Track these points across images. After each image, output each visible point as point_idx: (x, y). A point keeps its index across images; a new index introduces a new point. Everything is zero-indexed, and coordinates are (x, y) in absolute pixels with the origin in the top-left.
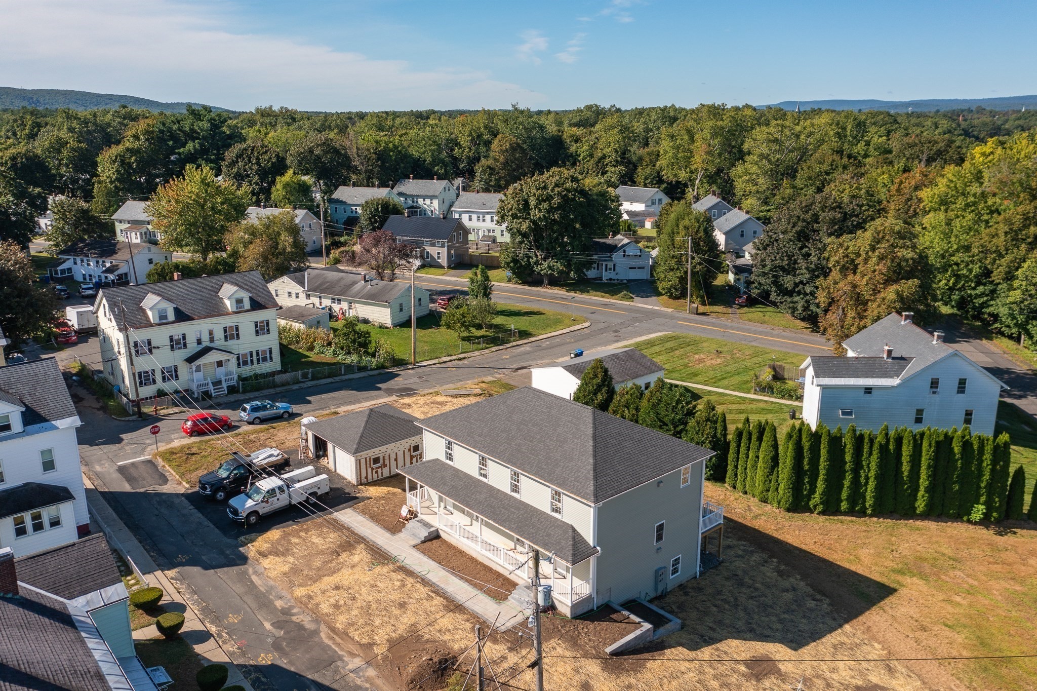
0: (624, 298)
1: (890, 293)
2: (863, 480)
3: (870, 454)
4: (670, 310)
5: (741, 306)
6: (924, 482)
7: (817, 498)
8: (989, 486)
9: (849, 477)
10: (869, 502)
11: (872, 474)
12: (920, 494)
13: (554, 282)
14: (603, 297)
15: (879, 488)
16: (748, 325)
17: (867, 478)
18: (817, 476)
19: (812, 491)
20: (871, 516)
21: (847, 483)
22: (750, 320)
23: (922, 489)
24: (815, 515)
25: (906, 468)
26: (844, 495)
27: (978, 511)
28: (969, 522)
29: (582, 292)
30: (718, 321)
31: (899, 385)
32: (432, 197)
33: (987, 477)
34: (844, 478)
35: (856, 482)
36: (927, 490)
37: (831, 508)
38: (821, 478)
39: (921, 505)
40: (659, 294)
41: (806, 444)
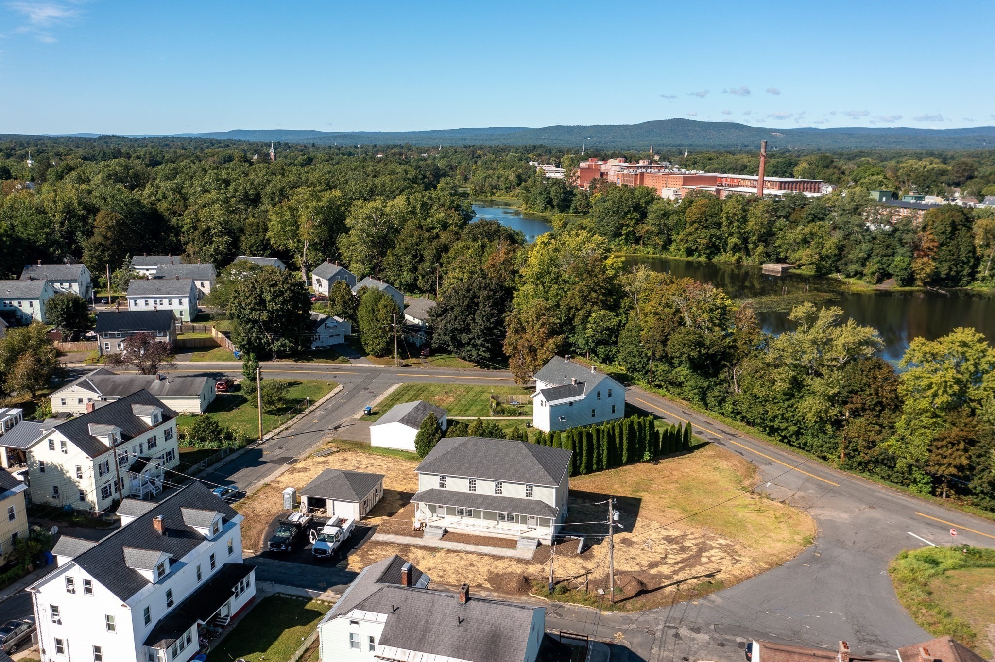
0: (343, 362)
1: (551, 343)
2: (601, 452)
3: (603, 438)
4: (383, 366)
5: (426, 356)
6: (625, 446)
7: (583, 466)
8: (649, 443)
9: (595, 451)
10: (605, 462)
11: (605, 448)
12: (624, 453)
13: (281, 355)
14: (327, 362)
15: (608, 454)
16: (441, 370)
17: (603, 450)
18: (582, 454)
19: (581, 463)
20: (606, 469)
21: (595, 455)
22: (439, 366)
23: (625, 450)
24: (583, 476)
25: (617, 441)
26: (594, 462)
27: (647, 455)
28: (643, 462)
29: (308, 360)
30: (417, 370)
31: (585, 398)
32: (70, 282)
33: (648, 438)
34: (593, 453)
35: (599, 455)
36: (628, 450)
37: (589, 471)
38: (584, 455)
39: (625, 458)
40: (366, 355)
41: (577, 439)
